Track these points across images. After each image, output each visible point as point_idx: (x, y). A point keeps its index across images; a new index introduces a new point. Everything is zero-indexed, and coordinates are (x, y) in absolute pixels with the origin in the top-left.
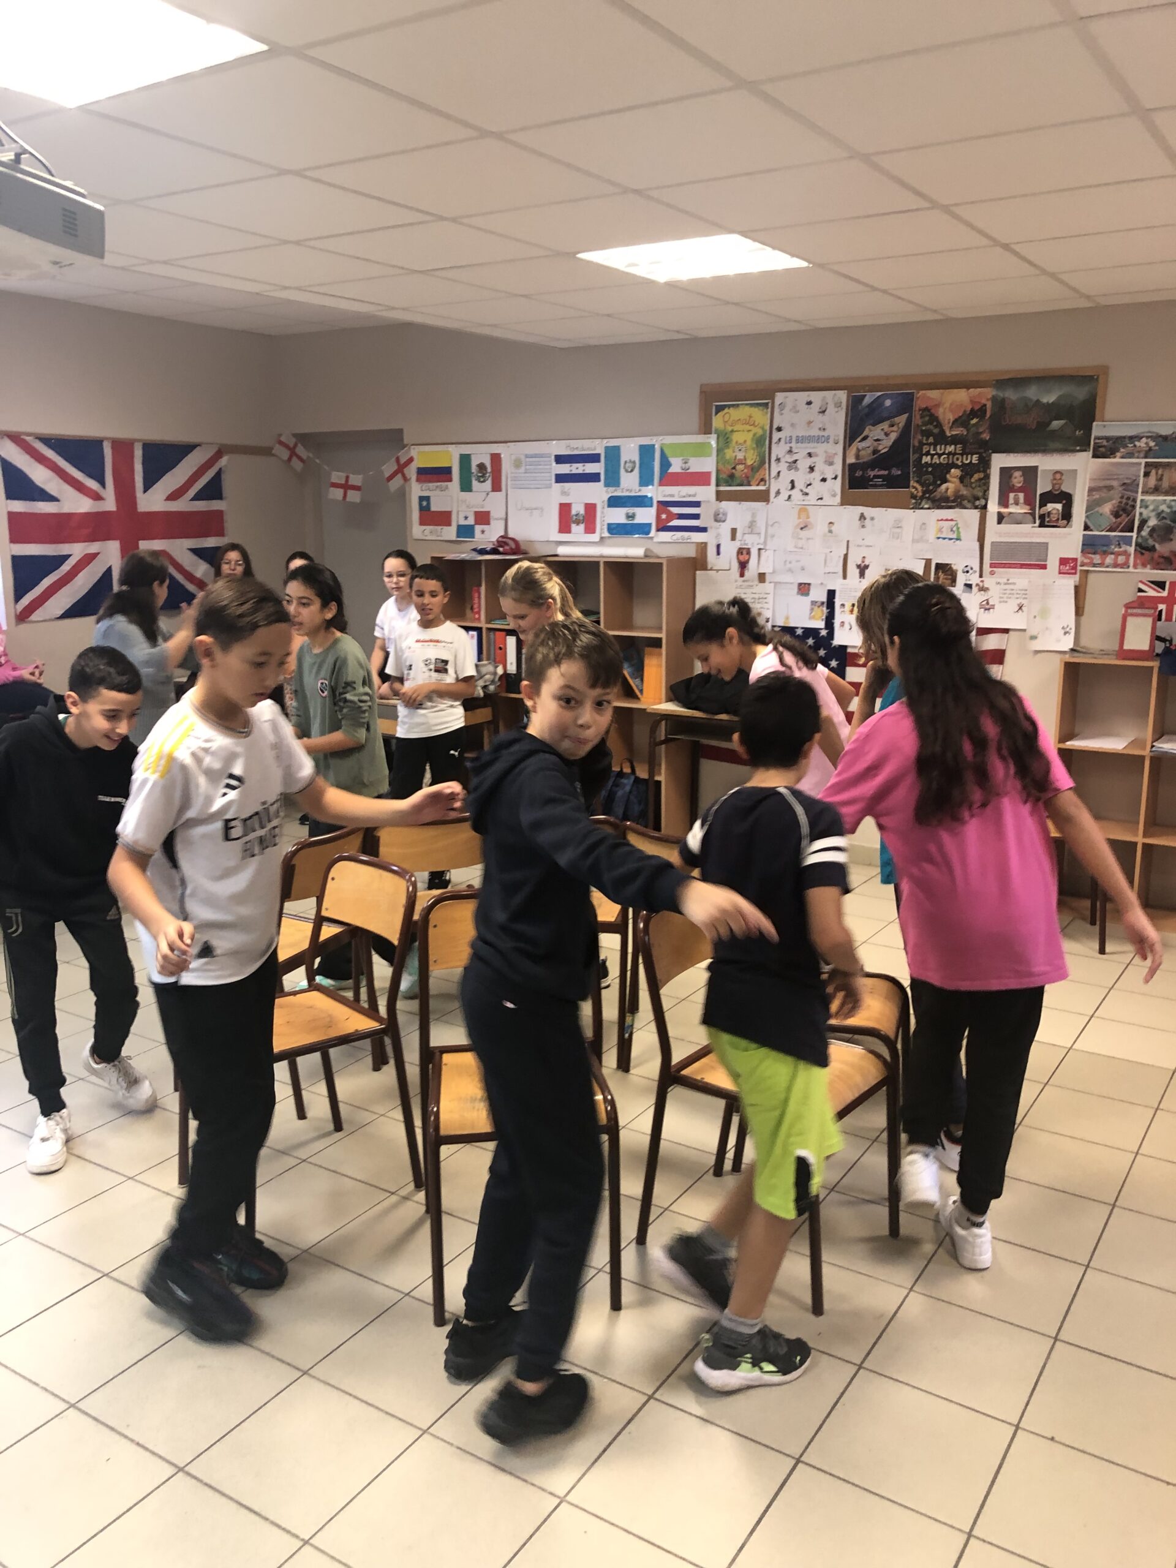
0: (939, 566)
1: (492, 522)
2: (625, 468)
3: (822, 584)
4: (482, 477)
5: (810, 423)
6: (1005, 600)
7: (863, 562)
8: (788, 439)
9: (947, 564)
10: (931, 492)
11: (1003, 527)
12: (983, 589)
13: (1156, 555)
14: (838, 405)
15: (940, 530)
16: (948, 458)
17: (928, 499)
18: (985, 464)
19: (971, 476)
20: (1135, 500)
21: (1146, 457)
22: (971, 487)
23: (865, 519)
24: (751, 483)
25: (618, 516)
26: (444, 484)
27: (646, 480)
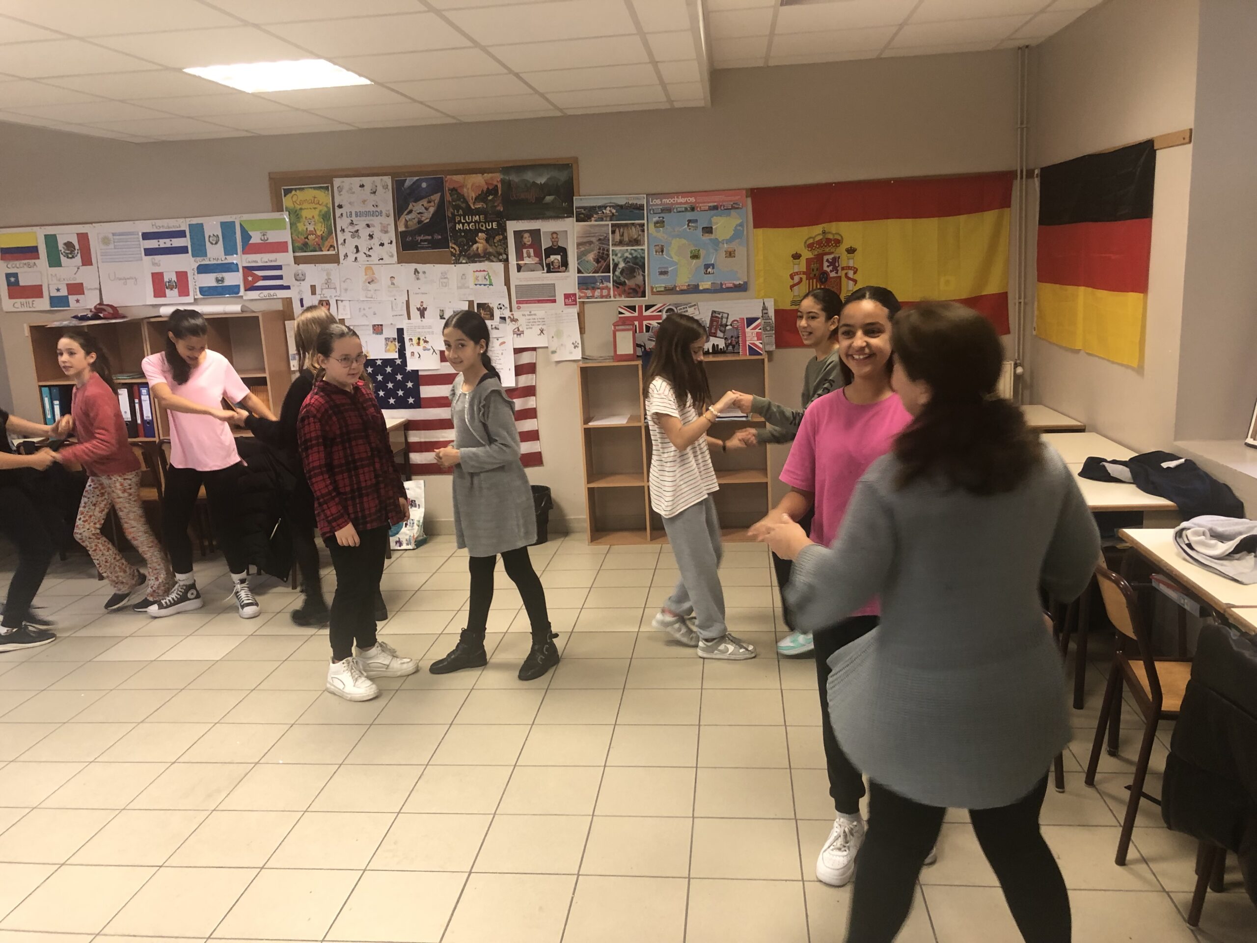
0: (480, 305)
1: (86, 292)
2: (209, 241)
3: (392, 324)
4: (71, 253)
5: (364, 202)
6: (531, 326)
7: (422, 306)
8: (348, 214)
9: (485, 304)
10: (466, 251)
11: (522, 274)
12: (514, 320)
13: (626, 288)
14: (385, 187)
15: (477, 278)
16: (475, 225)
17: (465, 256)
18: (503, 229)
19: (494, 238)
20: (608, 250)
21: (611, 220)
22: (495, 246)
23: (418, 273)
24: (323, 249)
25: (209, 280)
26: (32, 262)
27: (230, 249)
